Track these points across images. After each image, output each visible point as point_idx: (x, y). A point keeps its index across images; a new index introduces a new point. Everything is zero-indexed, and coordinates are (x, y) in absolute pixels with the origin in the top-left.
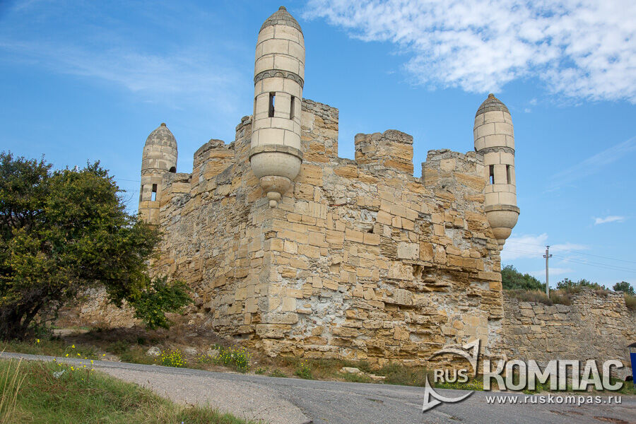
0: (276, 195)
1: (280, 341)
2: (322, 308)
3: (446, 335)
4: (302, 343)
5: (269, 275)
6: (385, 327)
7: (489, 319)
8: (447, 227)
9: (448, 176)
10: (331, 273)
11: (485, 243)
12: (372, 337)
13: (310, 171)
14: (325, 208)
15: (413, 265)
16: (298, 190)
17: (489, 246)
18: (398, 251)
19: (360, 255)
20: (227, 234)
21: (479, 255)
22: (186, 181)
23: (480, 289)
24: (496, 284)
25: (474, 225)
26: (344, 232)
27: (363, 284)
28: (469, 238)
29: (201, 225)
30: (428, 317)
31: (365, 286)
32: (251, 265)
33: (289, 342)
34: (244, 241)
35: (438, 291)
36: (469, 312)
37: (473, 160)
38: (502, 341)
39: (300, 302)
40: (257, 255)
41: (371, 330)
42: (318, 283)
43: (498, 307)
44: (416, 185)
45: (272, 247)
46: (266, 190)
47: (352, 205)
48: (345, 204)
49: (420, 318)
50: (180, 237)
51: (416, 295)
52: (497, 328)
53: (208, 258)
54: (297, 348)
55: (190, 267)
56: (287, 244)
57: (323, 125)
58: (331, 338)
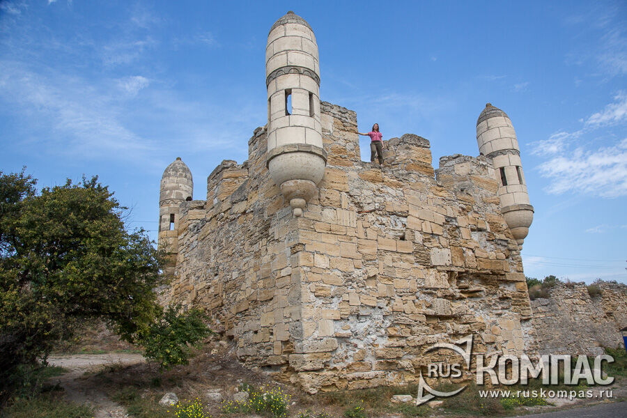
0: (301, 201)
1: (320, 374)
2: (362, 329)
3: (487, 343)
4: (345, 372)
5: (300, 295)
6: (429, 342)
7: (521, 321)
8: (473, 230)
9: (464, 179)
10: (368, 287)
11: (506, 244)
12: (417, 354)
13: (335, 176)
14: (354, 215)
15: (448, 272)
16: (323, 196)
17: (511, 246)
18: (432, 257)
19: (395, 264)
20: (246, 254)
21: (504, 257)
22: (202, 208)
23: (509, 290)
24: (522, 284)
25: (495, 227)
26: (377, 240)
27: (401, 296)
28: (493, 240)
29: (218, 247)
30: (468, 325)
31: (404, 298)
32: (277, 285)
33: (330, 373)
34: (265, 259)
35: (472, 297)
36: (503, 316)
37: (484, 164)
38: (535, 342)
39: (338, 325)
40: (283, 273)
41: (415, 347)
42: (355, 301)
43: (527, 308)
44: (438, 188)
45: (302, 262)
46: (288, 197)
47: (380, 211)
48: (374, 211)
49: (460, 328)
50: (198, 262)
51: (453, 304)
52: (528, 329)
53: (228, 281)
54: (340, 379)
55: (210, 292)
56: (318, 257)
57: (343, 128)
58: (375, 362)
